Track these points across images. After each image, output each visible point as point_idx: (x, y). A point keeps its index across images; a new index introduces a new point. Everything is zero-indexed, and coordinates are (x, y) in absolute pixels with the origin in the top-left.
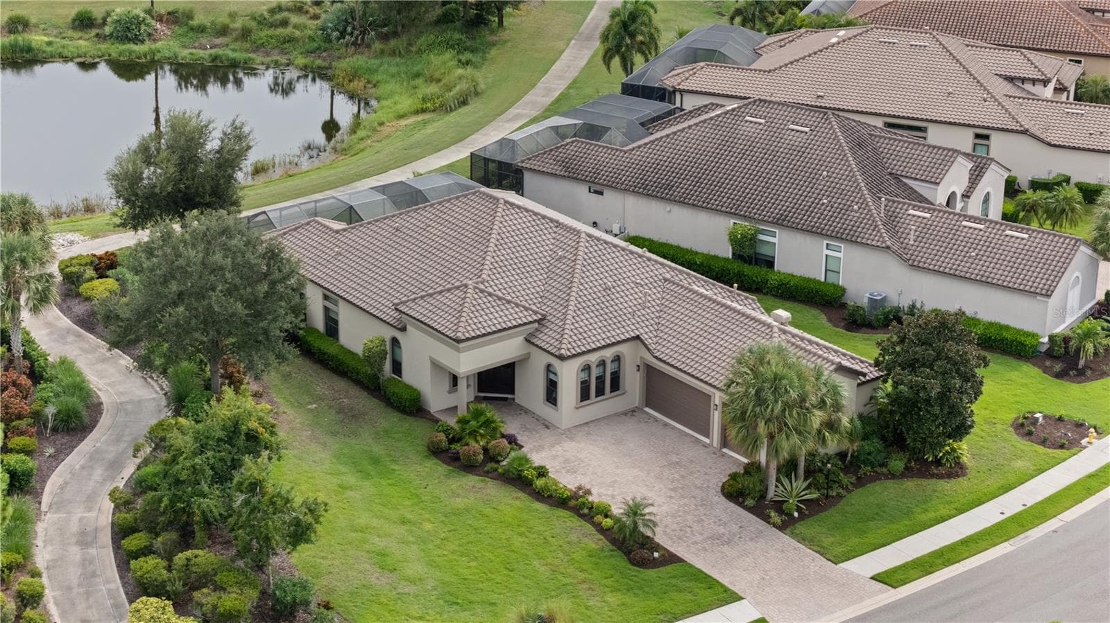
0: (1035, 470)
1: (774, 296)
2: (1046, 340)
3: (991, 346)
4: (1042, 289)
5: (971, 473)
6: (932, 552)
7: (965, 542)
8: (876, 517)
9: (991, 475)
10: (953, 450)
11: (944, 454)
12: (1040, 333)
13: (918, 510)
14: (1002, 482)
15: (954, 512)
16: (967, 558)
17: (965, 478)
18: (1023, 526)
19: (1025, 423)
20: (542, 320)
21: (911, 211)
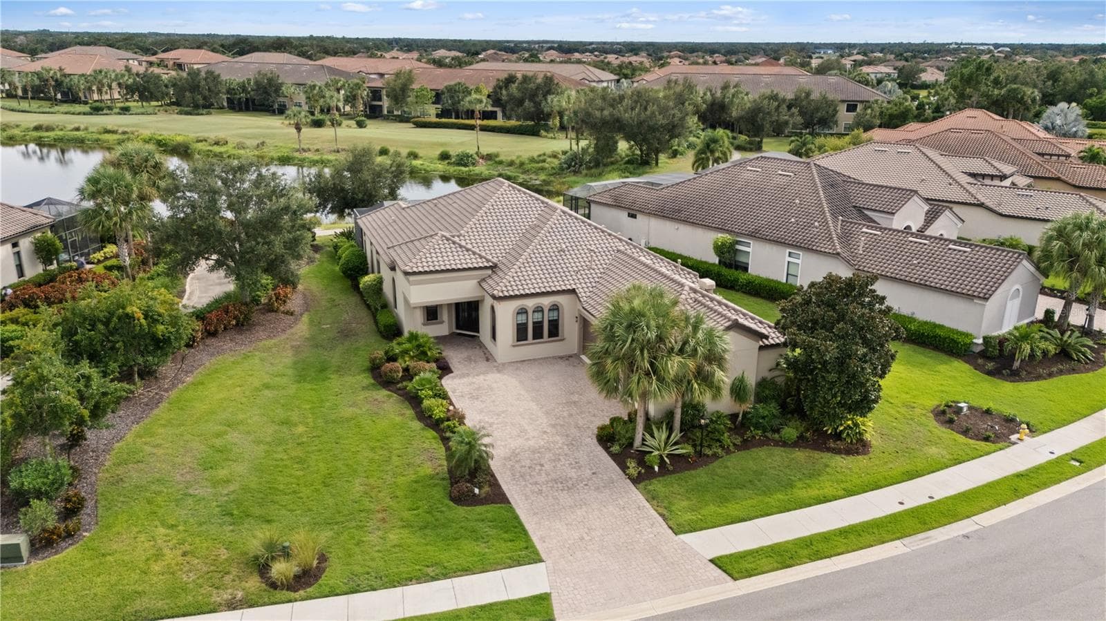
0: (950, 460)
1: (744, 292)
2: (980, 341)
3: (924, 343)
4: (980, 293)
5: (875, 452)
6: (800, 539)
7: (844, 532)
8: (748, 485)
9: (897, 457)
10: (856, 425)
11: (845, 428)
12: (974, 334)
13: (799, 484)
14: (909, 467)
15: (841, 493)
16: (842, 553)
17: (865, 457)
18: (925, 524)
19: (948, 411)
20: (494, 267)
21: (864, 230)
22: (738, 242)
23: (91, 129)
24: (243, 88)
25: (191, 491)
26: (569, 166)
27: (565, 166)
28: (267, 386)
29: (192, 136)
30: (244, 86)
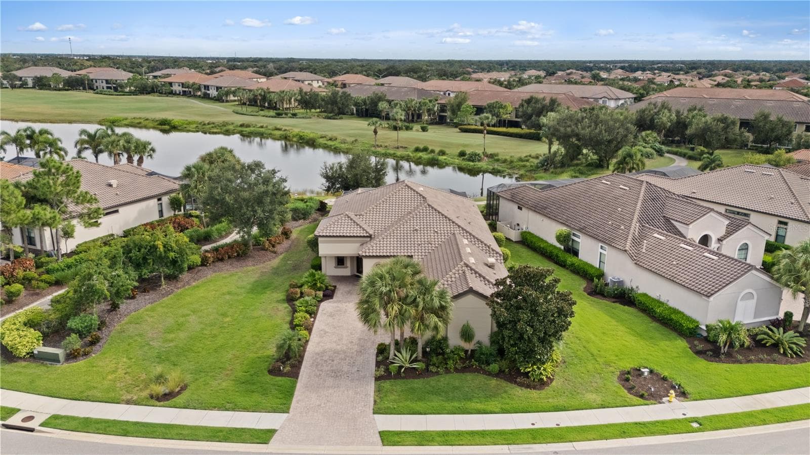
2: (704, 327)
4: (705, 292)
5: (548, 390)
7: (474, 433)
8: (443, 394)
9: (561, 396)
10: (539, 369)
11: (532, 370)
12: (701, 322)
13: (475, 400)
14: (561, 403)
15: (498, 410)
16: (462, 445)
17: (538, 391)
19: (631, 373)
20: (370, 237)
21: (656, 235)
22: (574, 235)
23: (269, 127)
24: (364, 102)
25: (151, 343)
26: (543, 165)
27: (539, 165)
28: (229, 293)
29: (320, 133)
30: (365, 101)
